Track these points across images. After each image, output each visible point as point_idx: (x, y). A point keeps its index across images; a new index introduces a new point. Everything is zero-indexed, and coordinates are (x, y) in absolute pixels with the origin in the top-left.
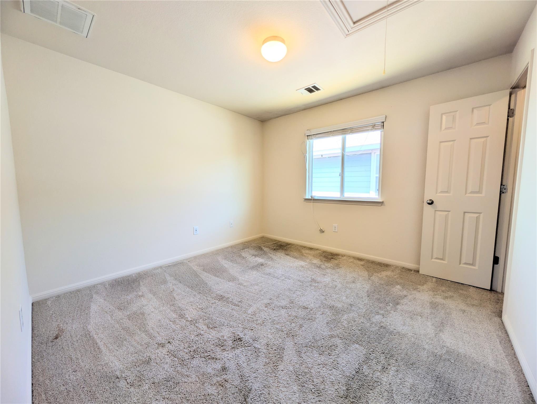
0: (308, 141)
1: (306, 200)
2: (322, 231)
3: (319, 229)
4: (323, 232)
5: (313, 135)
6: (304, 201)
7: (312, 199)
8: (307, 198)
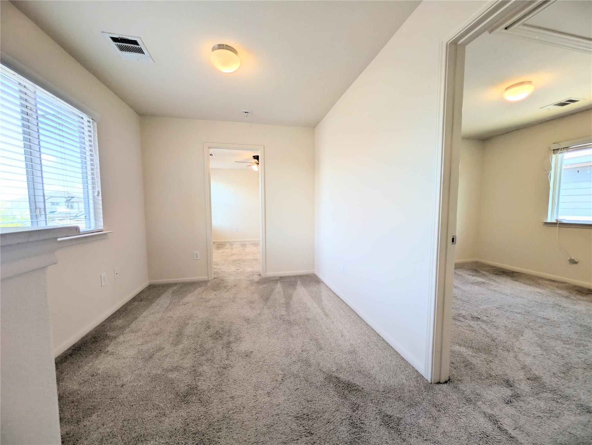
0: (554, 156)
1: (547, 223)
2: (573, 262)
3: (569, 259)
4: (576, 263)
5: (563, 148)
6: (543, 225)
7: (557, 223)
8: (549, 220)
